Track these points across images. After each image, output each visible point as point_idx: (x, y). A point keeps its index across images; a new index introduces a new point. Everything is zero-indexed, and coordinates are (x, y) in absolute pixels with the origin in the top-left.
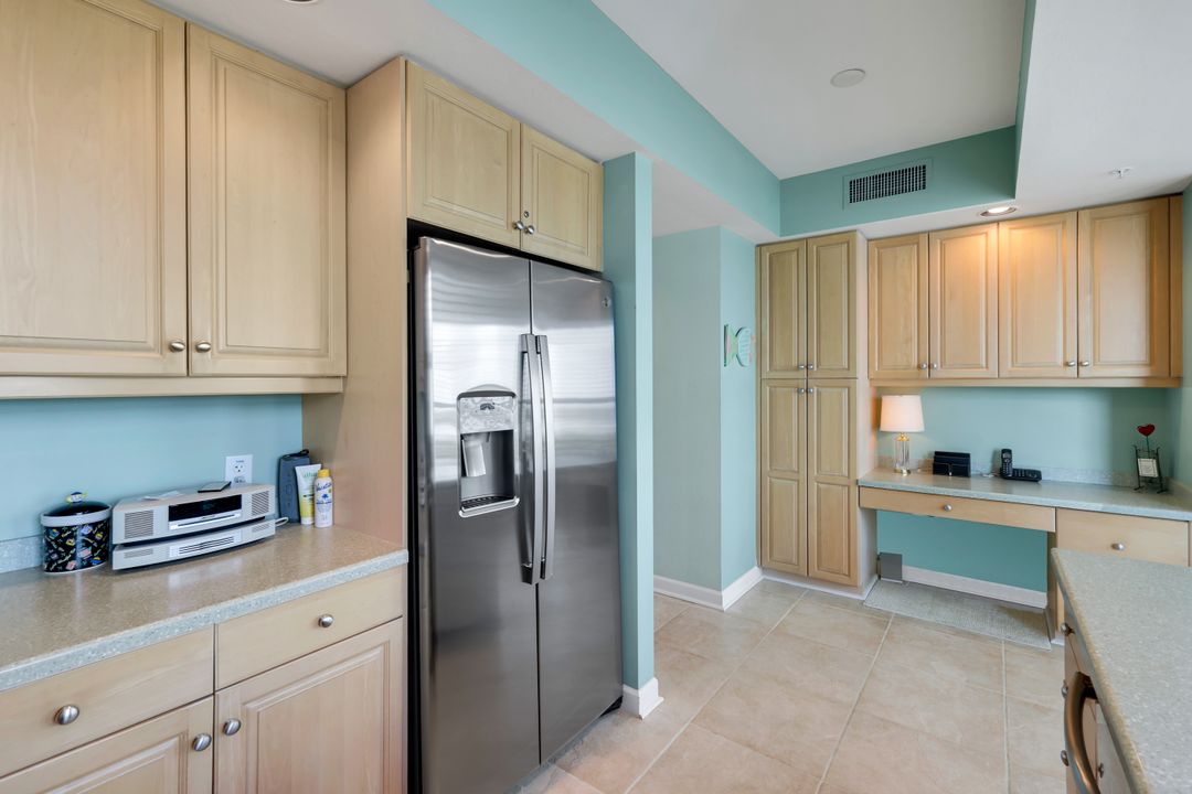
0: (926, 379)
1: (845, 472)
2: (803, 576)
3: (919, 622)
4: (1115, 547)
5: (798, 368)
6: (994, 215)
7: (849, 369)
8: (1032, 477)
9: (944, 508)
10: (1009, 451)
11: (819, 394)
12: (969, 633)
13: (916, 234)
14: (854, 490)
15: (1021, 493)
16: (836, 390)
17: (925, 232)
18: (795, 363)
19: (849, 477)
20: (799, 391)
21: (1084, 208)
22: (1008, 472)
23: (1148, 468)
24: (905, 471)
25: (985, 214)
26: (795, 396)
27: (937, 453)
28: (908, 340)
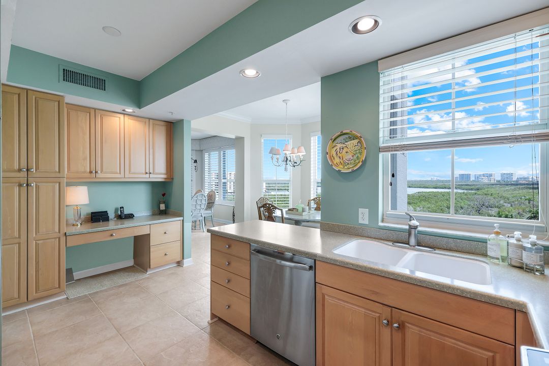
0: (94, 178)
1: (57, 230)
2: (25, 303)
3: (101, 291)
4: (165, 233)
5: (20, 170)
6: (127, 112)
7: (59, 172)
8: (130, 216)
9: (112, 235)
10: (123, 207)
11: (37, 187)
12: (123, 285)
13: (90, 108)
14: (63, 239)
15: (128, 223)
16: (51, 184)
17: (93, 108)
18: (16, 167)
19: (59, 232)
20: (20, 185)
21: (151, 119)
22: (123, 216)
23: (162, 207)
24: (79, 224)
25: (124, 110)
26: (16, 189)
27: (92, 213)
28: (85, 159)
